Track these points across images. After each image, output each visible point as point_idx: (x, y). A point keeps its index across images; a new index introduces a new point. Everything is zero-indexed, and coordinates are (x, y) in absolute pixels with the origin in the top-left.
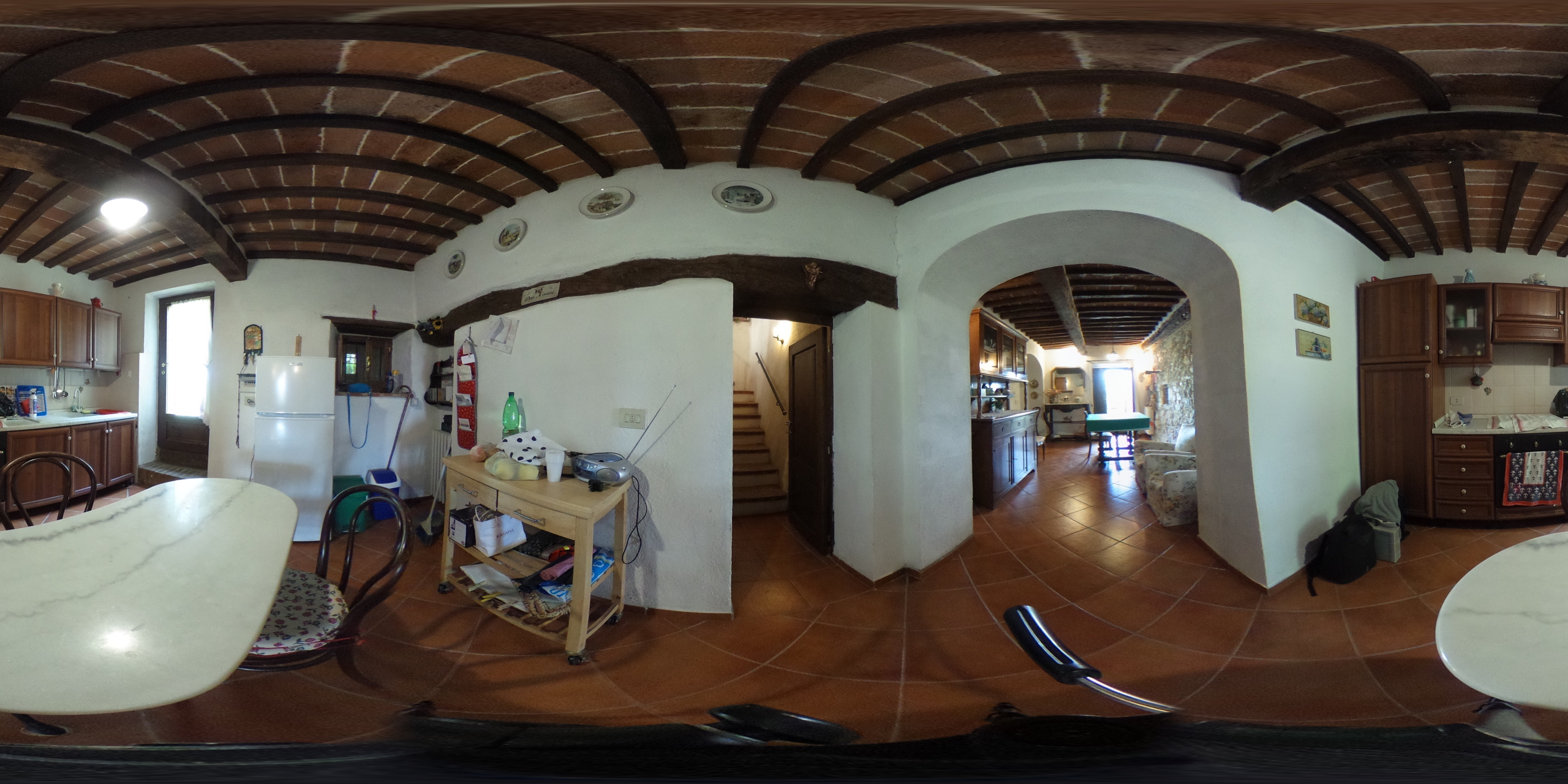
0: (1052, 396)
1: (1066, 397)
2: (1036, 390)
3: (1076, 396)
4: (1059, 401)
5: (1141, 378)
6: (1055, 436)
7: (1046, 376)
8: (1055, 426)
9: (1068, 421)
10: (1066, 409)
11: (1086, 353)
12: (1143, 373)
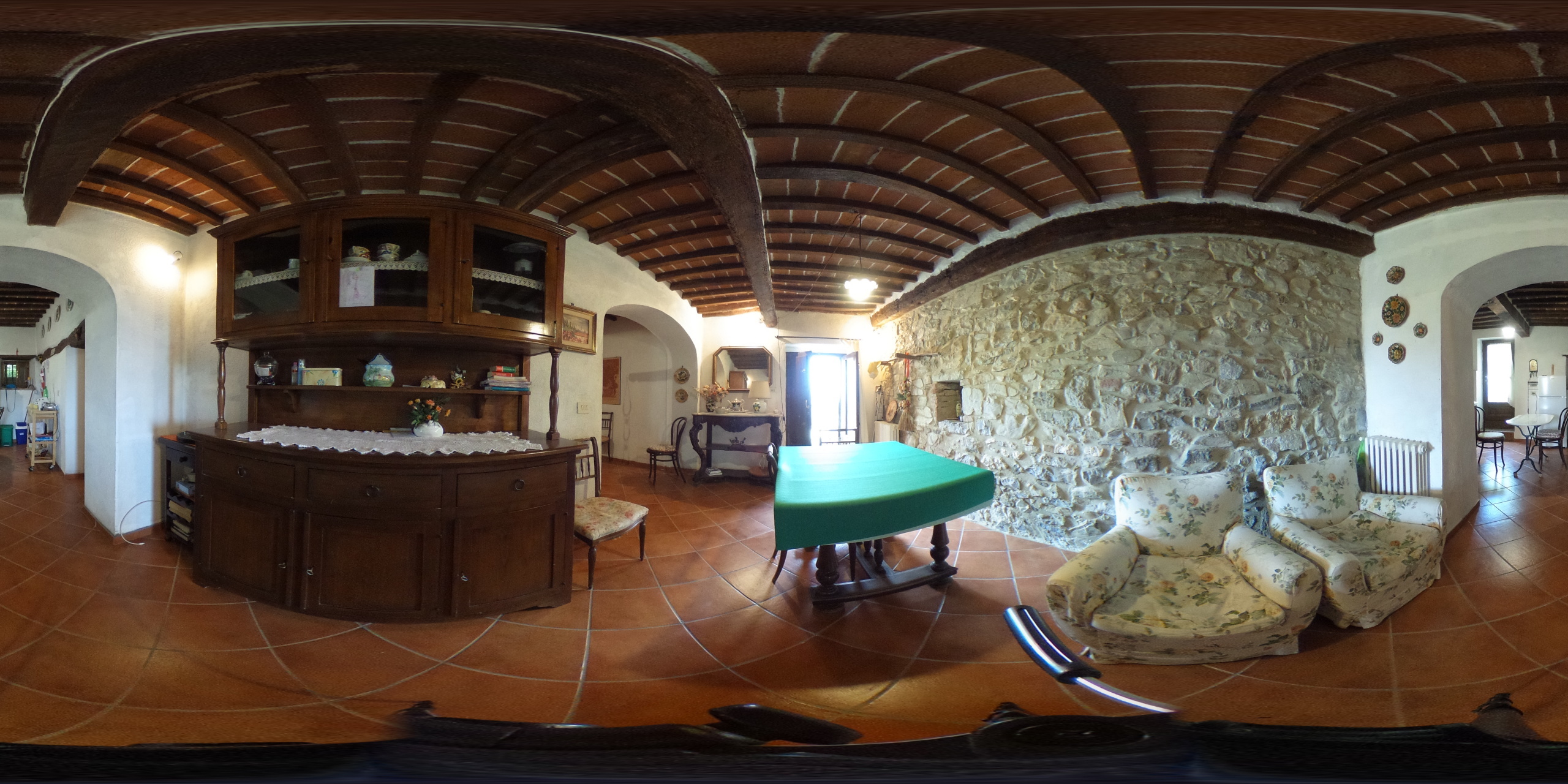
0: (712, 398)
1: (737, 401)
2: (685, 387)
3: (754, 399)
4: (724, 410)
5: (873, 371)
6: (713, 473)
7: (704, 363)
8: (715, 453)
9: (738, 447)
10: (734, 424)
11: (774, 323)
12: (877, 363)
